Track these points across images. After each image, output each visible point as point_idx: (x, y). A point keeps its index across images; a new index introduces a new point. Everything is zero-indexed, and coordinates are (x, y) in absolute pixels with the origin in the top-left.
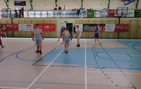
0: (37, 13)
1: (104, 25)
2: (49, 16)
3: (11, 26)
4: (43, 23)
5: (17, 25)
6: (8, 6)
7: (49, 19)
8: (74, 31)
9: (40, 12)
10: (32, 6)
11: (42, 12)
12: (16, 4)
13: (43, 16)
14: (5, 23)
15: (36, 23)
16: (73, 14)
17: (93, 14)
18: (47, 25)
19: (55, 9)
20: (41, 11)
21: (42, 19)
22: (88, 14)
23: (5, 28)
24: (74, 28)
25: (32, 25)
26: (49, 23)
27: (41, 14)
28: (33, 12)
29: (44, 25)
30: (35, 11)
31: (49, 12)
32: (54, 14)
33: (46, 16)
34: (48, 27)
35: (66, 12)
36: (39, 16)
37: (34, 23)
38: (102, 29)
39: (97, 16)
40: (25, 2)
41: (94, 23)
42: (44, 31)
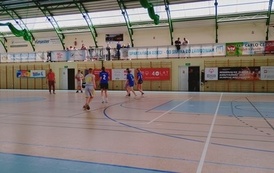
0: (140, 51)
1: (259, 68)
2: (159, 56)
4: (149, 67)
5: (110, 70)
7: (159, 61)
8: (203, 80)
9: (145, 50)
10: (132, 40)
11: (149, 50)
12: (108, 39)
13: (149, 56)
17: (237, 49)
18: (155, 70)
20: (147, 48)
21: (149, 62)
22: (227, 50)
24: (203, 74)
25: (133, 70)
26: (159, 67)
27: (147, 53)
28: (135, 51)
29: (152, 70)
30: (137, 48)
31: (159, 49)
32: (168, 52)
33: (154, 56)
34: (157, 73)
35: (187, 48)
36: (144, 56)
38: (255, 75)
39: (244, 53)
40: (121, 36)
41: (239, 65)
42: (151, 80)
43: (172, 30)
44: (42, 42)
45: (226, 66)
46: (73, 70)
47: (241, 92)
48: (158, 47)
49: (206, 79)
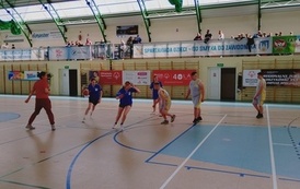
0: (159, 47)
2: (184, 54)
3: (109, 75)
4: (170, 68)
5: (121, 72)
6: (104, 36)
7: (183, 60)
8: (240, 86)
9: (165, 46)
10: (149, 34)
11: (170, 47)
12: (120, 32)
13: (171, 54)
14: (99, 69)
15: (157, 68)
16: (238, 47)
17: (287, 45)
18: (178, 72)
19: (197, 38)
20: (168, 43)
21: (170, 62)
22: (274, 46)
23: (97, 78)
24: (240, 78)
25: (149, 73)
26: (183, 68)
27: (167, 50)
28: (151, 47)
29: (173, 72)
30: (155, 44)
31: (183, 45)
32: (195, 49)
33: (177, 54)
34: (180, 77)
35: (220, 44)
36: (163, 55)
37: (152, 68)
39: (297, 50)
40: (136, 28)
41: (290, 67)
42: (172, 85)
43: (200, 20)
44: (40, 36)
45: (273, 67)
46: (76, 71)
47: (292, 103)
48: (181, 42)
49: (244, 84)
